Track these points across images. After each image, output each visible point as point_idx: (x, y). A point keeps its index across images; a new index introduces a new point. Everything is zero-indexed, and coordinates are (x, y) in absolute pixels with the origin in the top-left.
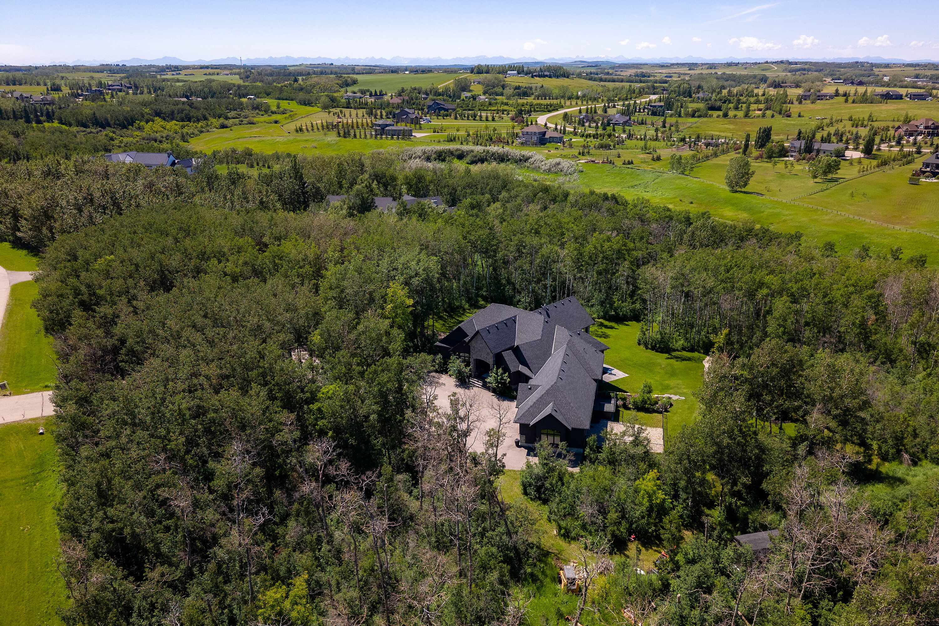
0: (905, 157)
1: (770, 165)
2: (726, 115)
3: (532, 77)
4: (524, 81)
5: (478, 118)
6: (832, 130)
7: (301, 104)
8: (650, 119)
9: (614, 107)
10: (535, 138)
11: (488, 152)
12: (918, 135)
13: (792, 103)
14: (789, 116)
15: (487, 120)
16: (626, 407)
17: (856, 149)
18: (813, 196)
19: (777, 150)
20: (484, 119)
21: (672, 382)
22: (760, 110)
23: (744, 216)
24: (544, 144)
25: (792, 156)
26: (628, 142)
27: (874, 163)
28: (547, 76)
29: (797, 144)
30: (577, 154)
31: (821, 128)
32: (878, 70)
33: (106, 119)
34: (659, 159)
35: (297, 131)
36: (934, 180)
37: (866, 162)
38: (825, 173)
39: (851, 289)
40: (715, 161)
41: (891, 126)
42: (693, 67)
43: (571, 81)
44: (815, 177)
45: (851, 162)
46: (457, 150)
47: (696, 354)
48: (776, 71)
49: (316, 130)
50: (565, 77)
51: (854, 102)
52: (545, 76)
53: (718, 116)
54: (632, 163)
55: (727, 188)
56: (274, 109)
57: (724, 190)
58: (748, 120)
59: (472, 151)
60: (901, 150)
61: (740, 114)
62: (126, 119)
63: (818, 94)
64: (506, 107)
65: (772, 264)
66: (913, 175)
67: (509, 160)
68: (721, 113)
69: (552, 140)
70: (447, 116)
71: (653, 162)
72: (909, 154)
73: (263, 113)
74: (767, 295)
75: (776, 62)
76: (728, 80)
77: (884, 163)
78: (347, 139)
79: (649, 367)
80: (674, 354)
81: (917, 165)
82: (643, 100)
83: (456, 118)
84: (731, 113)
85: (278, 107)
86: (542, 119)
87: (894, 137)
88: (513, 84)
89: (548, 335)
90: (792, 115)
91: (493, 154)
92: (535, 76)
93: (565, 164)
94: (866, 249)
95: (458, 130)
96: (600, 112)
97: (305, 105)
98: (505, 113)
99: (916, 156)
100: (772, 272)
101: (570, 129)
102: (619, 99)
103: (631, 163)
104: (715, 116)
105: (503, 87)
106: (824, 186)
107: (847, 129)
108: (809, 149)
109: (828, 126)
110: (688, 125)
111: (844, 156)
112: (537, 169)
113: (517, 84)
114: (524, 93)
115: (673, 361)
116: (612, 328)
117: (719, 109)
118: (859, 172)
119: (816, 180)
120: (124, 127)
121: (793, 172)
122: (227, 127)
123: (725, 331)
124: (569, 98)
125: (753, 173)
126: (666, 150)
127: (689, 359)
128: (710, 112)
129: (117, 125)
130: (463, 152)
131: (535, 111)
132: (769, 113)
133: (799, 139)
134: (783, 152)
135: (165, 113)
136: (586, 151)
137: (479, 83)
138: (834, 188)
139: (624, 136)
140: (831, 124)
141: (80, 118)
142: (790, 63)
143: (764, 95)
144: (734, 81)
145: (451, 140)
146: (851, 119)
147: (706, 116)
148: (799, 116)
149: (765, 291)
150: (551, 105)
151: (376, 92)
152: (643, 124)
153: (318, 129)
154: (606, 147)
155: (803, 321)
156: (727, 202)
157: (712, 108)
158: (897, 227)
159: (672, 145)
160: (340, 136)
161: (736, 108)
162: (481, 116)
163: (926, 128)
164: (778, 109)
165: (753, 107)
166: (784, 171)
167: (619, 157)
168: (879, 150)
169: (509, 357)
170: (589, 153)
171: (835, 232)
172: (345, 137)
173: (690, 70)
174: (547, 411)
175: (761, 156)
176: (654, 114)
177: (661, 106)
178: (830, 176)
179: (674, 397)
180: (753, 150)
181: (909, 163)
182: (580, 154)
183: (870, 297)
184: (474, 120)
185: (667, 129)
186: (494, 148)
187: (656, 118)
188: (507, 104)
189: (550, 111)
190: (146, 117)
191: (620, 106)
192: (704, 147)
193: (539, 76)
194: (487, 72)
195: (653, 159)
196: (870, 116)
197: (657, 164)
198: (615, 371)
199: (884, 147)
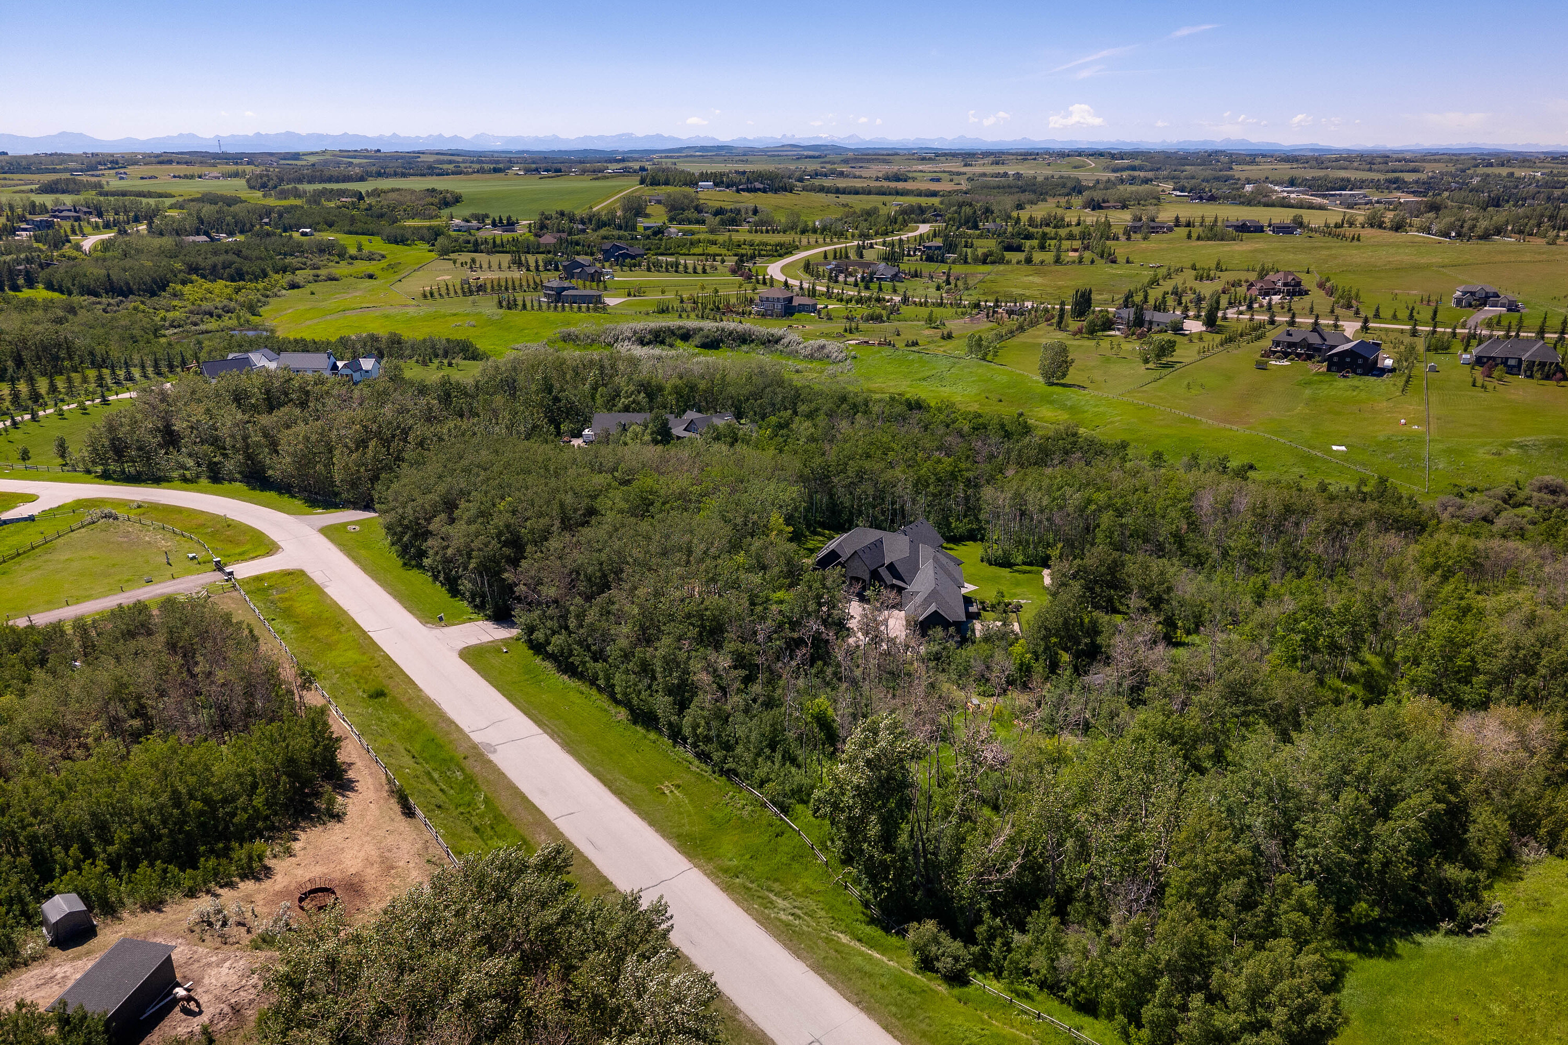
0: (1255, 329)
1: (1092, 343)
2: (1029, 261)
3: (738, 191)
4: (725, 198)
5: (681, 268)
6: (1168, 286)
7: (390, 242)
8: (927, 268)
9: (871, 246)
10: (779, 307)
11: (723, 330)
12: (1275, 294)
13: (1118, 239)
14: (1114, 262)
15: (695, 272)
16: (984, 609)
17: (1197, 317)
18: (1144, 388)
19: (1099, 323)
20: (690, 270)
21: (1018, 590)
22: (1076, 250)
23: (1064, 416)
24: (792, 315)
25: (1119, 329)
26: (904, 309)
27: (1218, 338)
28: (759, 190)
29: (1125, 313)
30: (842, 331)
31: (1154, 282)
32: (1240, 167)
33: (127, 284)
34: (949, 336)
35: (425, 296)
36: (1286, 363)
37: (1208, 337)
38: (1158, 356)
39: (1168, 502)
40: (1022, 338)
41: (1243, 279)
42: (969, 161)
43: (797, 197)
44: (1146, 361)
45: (1190, 338)
46: (680, 328)
47: (1034, 568)
48: (1092, 170)
49: (452, 293)
50: (786, 190)
51: (1199, 238)
52: (756, 190)
53: (1018, 263)
54: (917, 344)
55: (1041, 379)
56: (353, 251)
57: (1037, 382)
58: (1059, 268)
59: (701, 329)
60: (1251, 320)
61: (1049, 257)
62: (154, 281)
63: (1152, 224)
64: (713, 249)
65: (1098, 480)
66: (1262, 356)
67: (752, 341)
68: (1021, 256)
69: (803, 308)
70: (635, 266)
71: (943, 343)
72: (1261, 325)
73: (336, 258)
74: (1095, 511)
75: (1092, 155)
76: (1024, 191)
77: (1230, 340)
78: (513, 311)
79: (995, 579)
80: (1016, 568)
81: (1267, 343)
82: (910, 234)
83: (649, 270)
84: (1038, 256)
85: (360, 249)
86: (775, 270)
87: (1245, 299)
88: (710, 203)
89: (914, 552)
90: (1119, 260)
91: (731, 333)
92: (743, 190)
93: (832, 346)
94: (1195, 457)
95: (663, 292)
96: (853, 256)
97: (397, 243)
98: (718, 258)
99: (1268, 327)
100: (1098, 489)
101: (821, 288)
102: (877, 233)
103: (915, 344)
104: (1014, 261)
105: (699, 209)
106: (1156, 374)
107: (1188, 285)
108: (1139, 321)
109: (1164, 278)
110: (980, 277)
111: (1182, 329)
112: (794, 354)
113: (718, 205)
114: (730, 218)
115: (1017, 574)
116: (951, 549)
117: (1019, 249)
118: (1199, 353)
119: (1148, 366)
120: (153, 294)
121: (1122, 354)
122: (298, 287)
123: (1060, 545)
124: (803, 232)
125: (1073, 361)
126: (957, 321)
127: (1029, 572)
128: (1008, 255)
129: (144, 291)
130: (688, 330)
131: (760, 255)
132: (1087, 255)
133: (1126, 306)
134: (1108, 325)
135: (204, 269)
136: (853, 325)
137: (659, 202)
138: (1169, 376)
139: (897, 299)
140: (1169, 276)
141: (85, 281)
142: (1113, 156)
143: (1078, 224)
144: (1034, 192)
145: (663, 310)
146: (1194, 268)
147: (1001, 261)
148: (1128, 262)
149: (1093, 507)
150: (781, 245)
151: (501, 220)
152: (916, 276)
153: (456, 292)
154: (877, 319)
155: (1127, 533)
156: (1046, 400)
157: (1009, 248)
158: (1234, 427)
159: (963, 314)
160: (501, 307)
161: (1042, 247)
162: (686, 267)
163: (1285, 284)
164: (1099, 250)
165: (1066, 244)
166: (1109, 353)
167: (898, 335)
168: (1225, 318)
169: (883, 572)
170: (857, 329)
171: (1167, 436)
172: (509, 308)
173: (965, 165)
174: (932, 608)
175: (1080, 331)
176: (930, 259)
177: (939, 248)
178: (1164, 360)
179: (1022, 602)
180: (1070, 321)
181: (1259, 338)
182: (846, 330)
183: (1182, 510)
184: (676, 271)
185: (952, 286)
186: (731, 324)
187: (934, 266)
188: (714, 243)
189: (781, 256)
190: (180, 276)
191: (880, 246)
192: (1005, 316)
193: (749, 190)
194: (667, 183)
195: (943, 338)
196: (1218, 264)
197: (949, 345)
198: (966, 585)
199: (1231, 313)
